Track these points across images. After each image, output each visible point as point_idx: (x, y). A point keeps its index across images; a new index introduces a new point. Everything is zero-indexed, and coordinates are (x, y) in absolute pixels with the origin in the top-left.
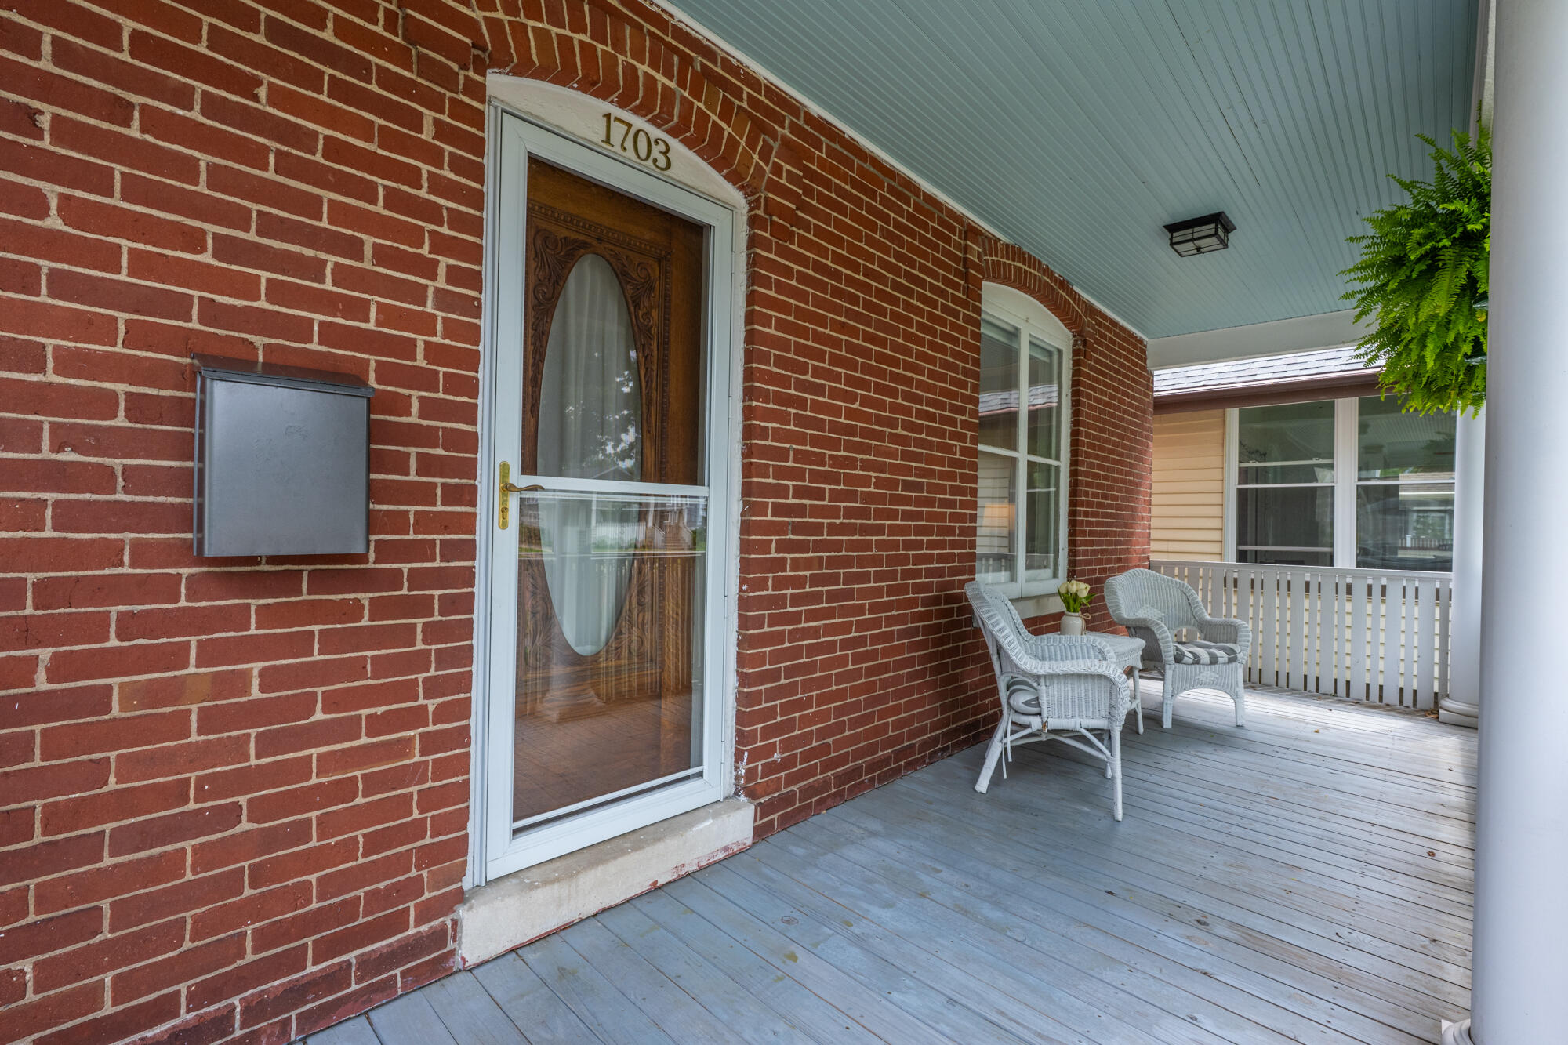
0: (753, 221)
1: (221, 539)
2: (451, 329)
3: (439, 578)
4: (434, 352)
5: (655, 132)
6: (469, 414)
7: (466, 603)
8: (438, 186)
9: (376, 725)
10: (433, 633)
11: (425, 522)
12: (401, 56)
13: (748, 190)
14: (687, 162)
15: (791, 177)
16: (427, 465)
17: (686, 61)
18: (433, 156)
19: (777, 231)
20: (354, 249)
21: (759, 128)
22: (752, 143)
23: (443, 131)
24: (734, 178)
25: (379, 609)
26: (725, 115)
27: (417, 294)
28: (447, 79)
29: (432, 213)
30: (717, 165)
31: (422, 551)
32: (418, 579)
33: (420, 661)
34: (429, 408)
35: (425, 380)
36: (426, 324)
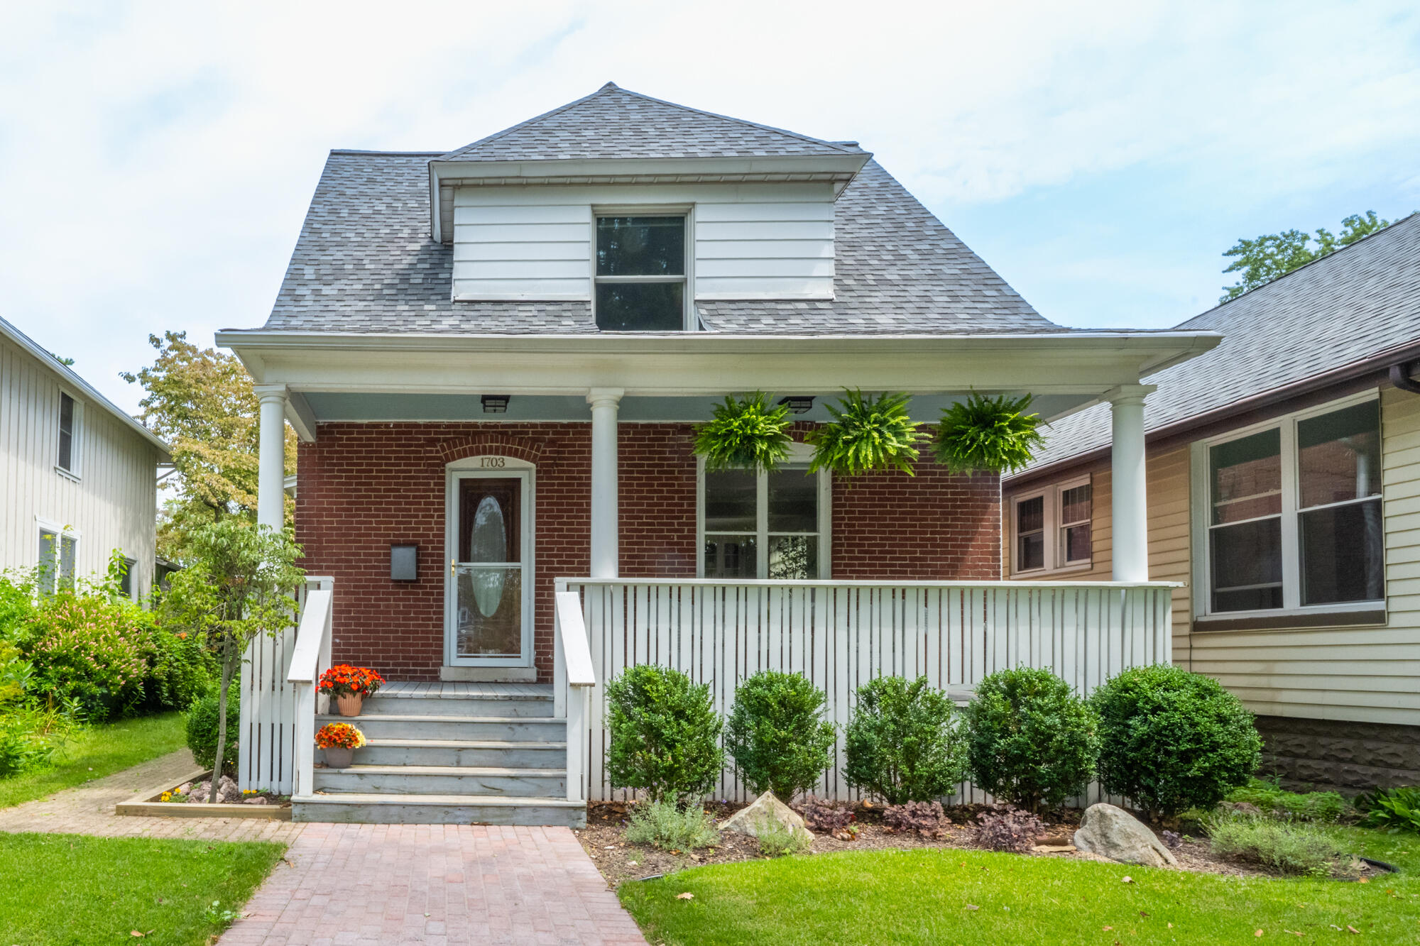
0: (538, 472)
1: (394, 577)
2: (438, 529)
3: (436, 587)
4: (434, 535)
5: (498, 457)
6: (443, 549)
7: (442, 594)
8: (435, 497)
9: (423, 619)
10: (435, 600)
11: (433, 575)
12: (426, 471)
13: (533, 461)
14: (511, 461)
15: (550, 452)
16: (433, 561)
17: (506, 433)
18: (433, 490)
19: (546, 472)
20: (417, 516)
21: (535, 440)
22: (532, 448)
23: (436, 484)
24: (527, 459)
25: (424, 594)
26: (520, 444)
27: (430, 523)
28: (436, 472)
29: (433, 503)
30: (521, 457)
31: (432, 581)
32: (431, 587)
33: (431, 606)
34: (433, 548)
35: (432, 542)
36: (432, 529)
